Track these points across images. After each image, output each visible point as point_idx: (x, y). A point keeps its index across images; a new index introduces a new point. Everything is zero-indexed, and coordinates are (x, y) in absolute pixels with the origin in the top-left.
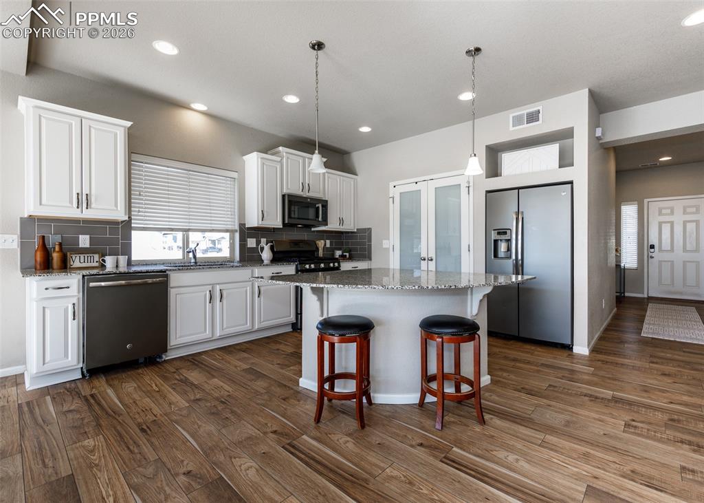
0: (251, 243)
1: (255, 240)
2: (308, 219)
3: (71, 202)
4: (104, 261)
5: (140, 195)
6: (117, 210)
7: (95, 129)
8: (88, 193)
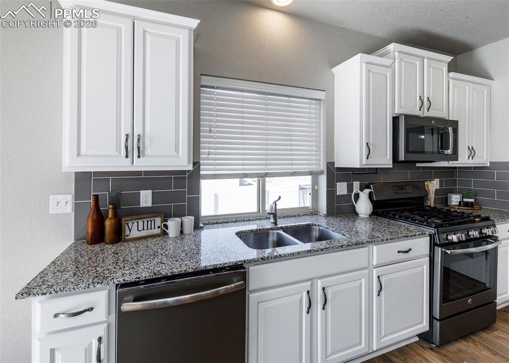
0: (342, 188)
1: (346, 184)
2: (423, 152)
3: (118, 150)
4: (166, 226)
5: (210, 131)
6: (179, 156)
7: (152, 34)
8: (141, 133)
